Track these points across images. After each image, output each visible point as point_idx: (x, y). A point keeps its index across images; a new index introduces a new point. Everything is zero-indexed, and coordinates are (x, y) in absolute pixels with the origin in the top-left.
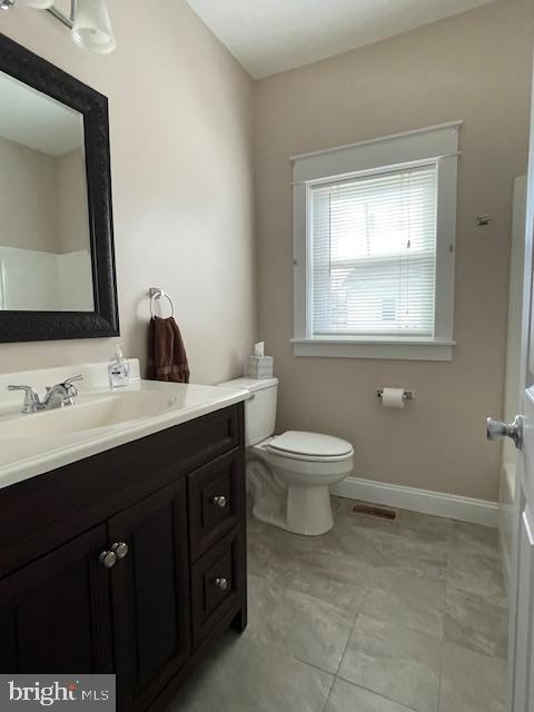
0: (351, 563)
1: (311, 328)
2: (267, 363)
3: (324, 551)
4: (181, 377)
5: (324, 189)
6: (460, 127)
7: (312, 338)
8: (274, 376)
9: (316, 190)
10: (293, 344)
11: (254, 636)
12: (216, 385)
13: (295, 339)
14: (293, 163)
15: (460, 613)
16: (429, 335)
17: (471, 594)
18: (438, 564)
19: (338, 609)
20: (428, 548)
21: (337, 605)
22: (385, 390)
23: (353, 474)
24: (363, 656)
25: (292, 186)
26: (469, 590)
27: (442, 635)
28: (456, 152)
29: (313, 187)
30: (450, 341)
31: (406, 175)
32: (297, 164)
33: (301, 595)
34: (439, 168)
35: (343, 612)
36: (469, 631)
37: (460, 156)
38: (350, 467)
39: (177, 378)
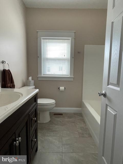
0: (57, 127)
1: (42, 73)
2: (32, 82)
3: (50, 125)
4: (13, 87)
5: (45, 40)
6: (75, 32)
7: (43, 76)
8: (34, 85)
9: (43, 40)
10: (38, 77)
11: (41, 151)
12: (19, 88)
13: (38, 76)
14: (37, 32)
15: (80, 131)
16: (69, 75)
17: (81, 127)
18: (74, 122)
19: (58, 138)
20: (71, 120)
21: (57, 137)
22: (60, 87)
23: (55, 107)
24: (66, 146)
25: (37, 38)
26: (81, 126)
27: (79, 136)
28: (74, 37)
29: (43, 39)
30: (73, 76)
31: (64, 40)
32: (38, 32)
33: (49, 137)
34: (71, 40)
35: (59, 138)
36: (83, 134)
37: (75, 38)
38: (55, 105)
39: (12, 87)
